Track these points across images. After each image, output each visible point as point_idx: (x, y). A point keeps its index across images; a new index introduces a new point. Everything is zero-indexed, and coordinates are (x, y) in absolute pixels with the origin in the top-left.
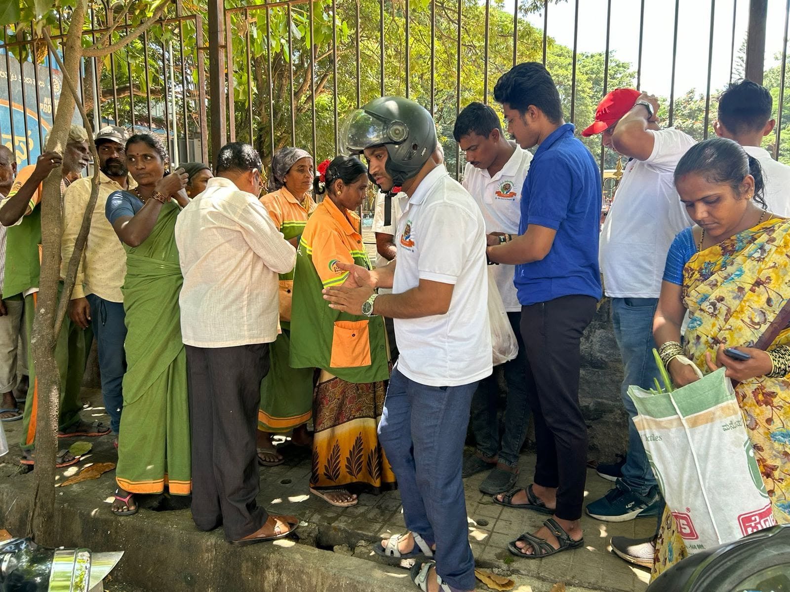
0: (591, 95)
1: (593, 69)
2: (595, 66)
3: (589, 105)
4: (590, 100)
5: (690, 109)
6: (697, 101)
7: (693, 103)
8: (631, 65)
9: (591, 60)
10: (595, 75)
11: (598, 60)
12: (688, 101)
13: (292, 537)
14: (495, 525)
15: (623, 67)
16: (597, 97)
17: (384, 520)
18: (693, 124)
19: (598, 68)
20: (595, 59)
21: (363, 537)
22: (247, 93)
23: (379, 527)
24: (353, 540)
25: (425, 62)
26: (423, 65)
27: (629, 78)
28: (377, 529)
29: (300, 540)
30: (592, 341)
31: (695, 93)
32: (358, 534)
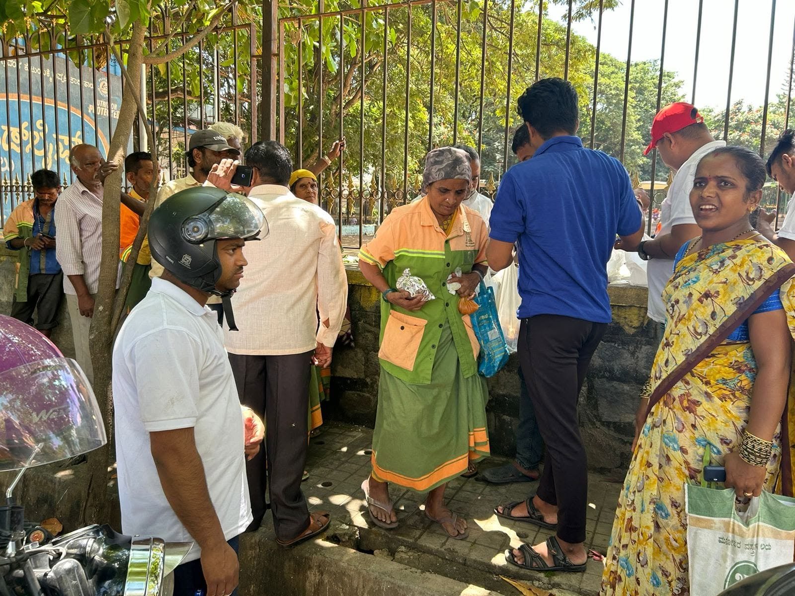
0: (634, 105)
1: (636, 77)
2: (639, 75)
3: (632, 115)
4: (633, 110)
5: (738, 121)
6: (744, 112)
7: (740, 114)
8: (676, 74)
9: (635, 69)
10: (638, 84)
11: (643, 69)
12: (736, 113)
13: (334, 539)
14: (535, 538)
15: (668, 76)
16: (640, 107)
17: (423, 527)
18: (740, 136)
19: (641, 77)
20: (639, 67)
21: (403, 543)
22: (298, 99)
23: (419, 533)
24: (393, 545)
25: (465, 69)
26: (464, 71)
27: (674, 88)
28: (417, 536)
29: (341, 543)
30: (638, 357)
31: (743, 104)
32: (399, 540)
